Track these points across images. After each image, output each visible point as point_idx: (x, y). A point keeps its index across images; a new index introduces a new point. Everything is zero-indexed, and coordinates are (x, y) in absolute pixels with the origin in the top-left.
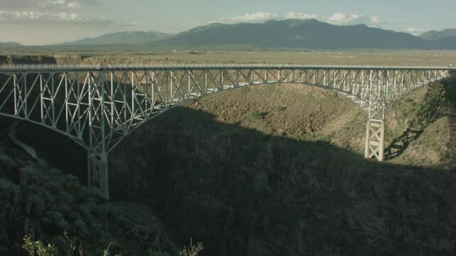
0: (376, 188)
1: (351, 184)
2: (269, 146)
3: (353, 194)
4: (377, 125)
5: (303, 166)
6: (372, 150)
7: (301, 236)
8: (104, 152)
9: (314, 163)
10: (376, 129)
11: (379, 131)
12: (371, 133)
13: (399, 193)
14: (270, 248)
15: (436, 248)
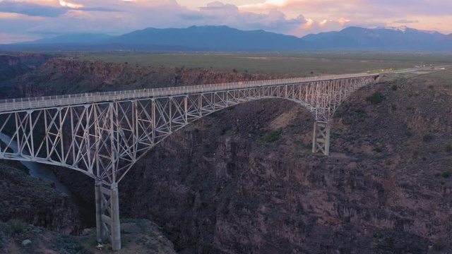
0: (326, 178)
1: (304, 175)
2: (227, 140)
3: (306, 183)
4: (323, 126)
5: (261, 160)
6: (319, 145)
7: (263, 218)
8: (114, 182)
9: (270, 156)
10: (322, 129)
11: (325, 130)
12: (317, 131)
13: (345, 182)
14: (235, 228)
15: (377, 226)
